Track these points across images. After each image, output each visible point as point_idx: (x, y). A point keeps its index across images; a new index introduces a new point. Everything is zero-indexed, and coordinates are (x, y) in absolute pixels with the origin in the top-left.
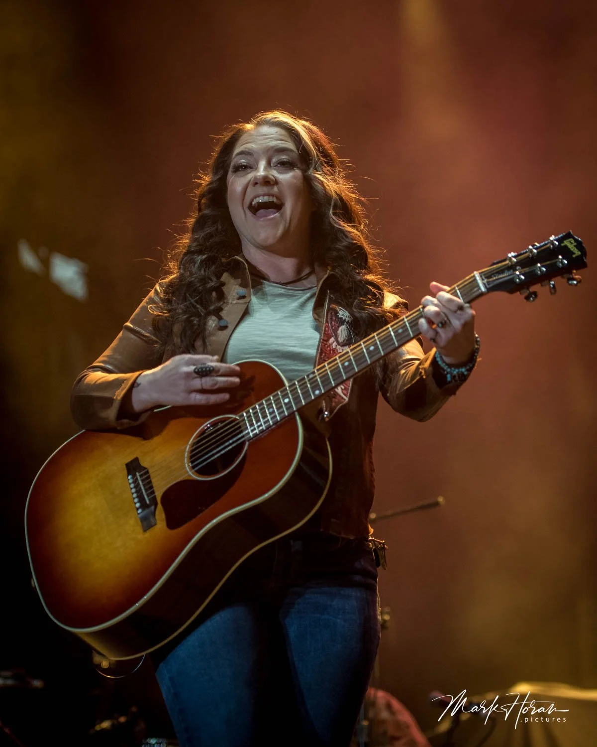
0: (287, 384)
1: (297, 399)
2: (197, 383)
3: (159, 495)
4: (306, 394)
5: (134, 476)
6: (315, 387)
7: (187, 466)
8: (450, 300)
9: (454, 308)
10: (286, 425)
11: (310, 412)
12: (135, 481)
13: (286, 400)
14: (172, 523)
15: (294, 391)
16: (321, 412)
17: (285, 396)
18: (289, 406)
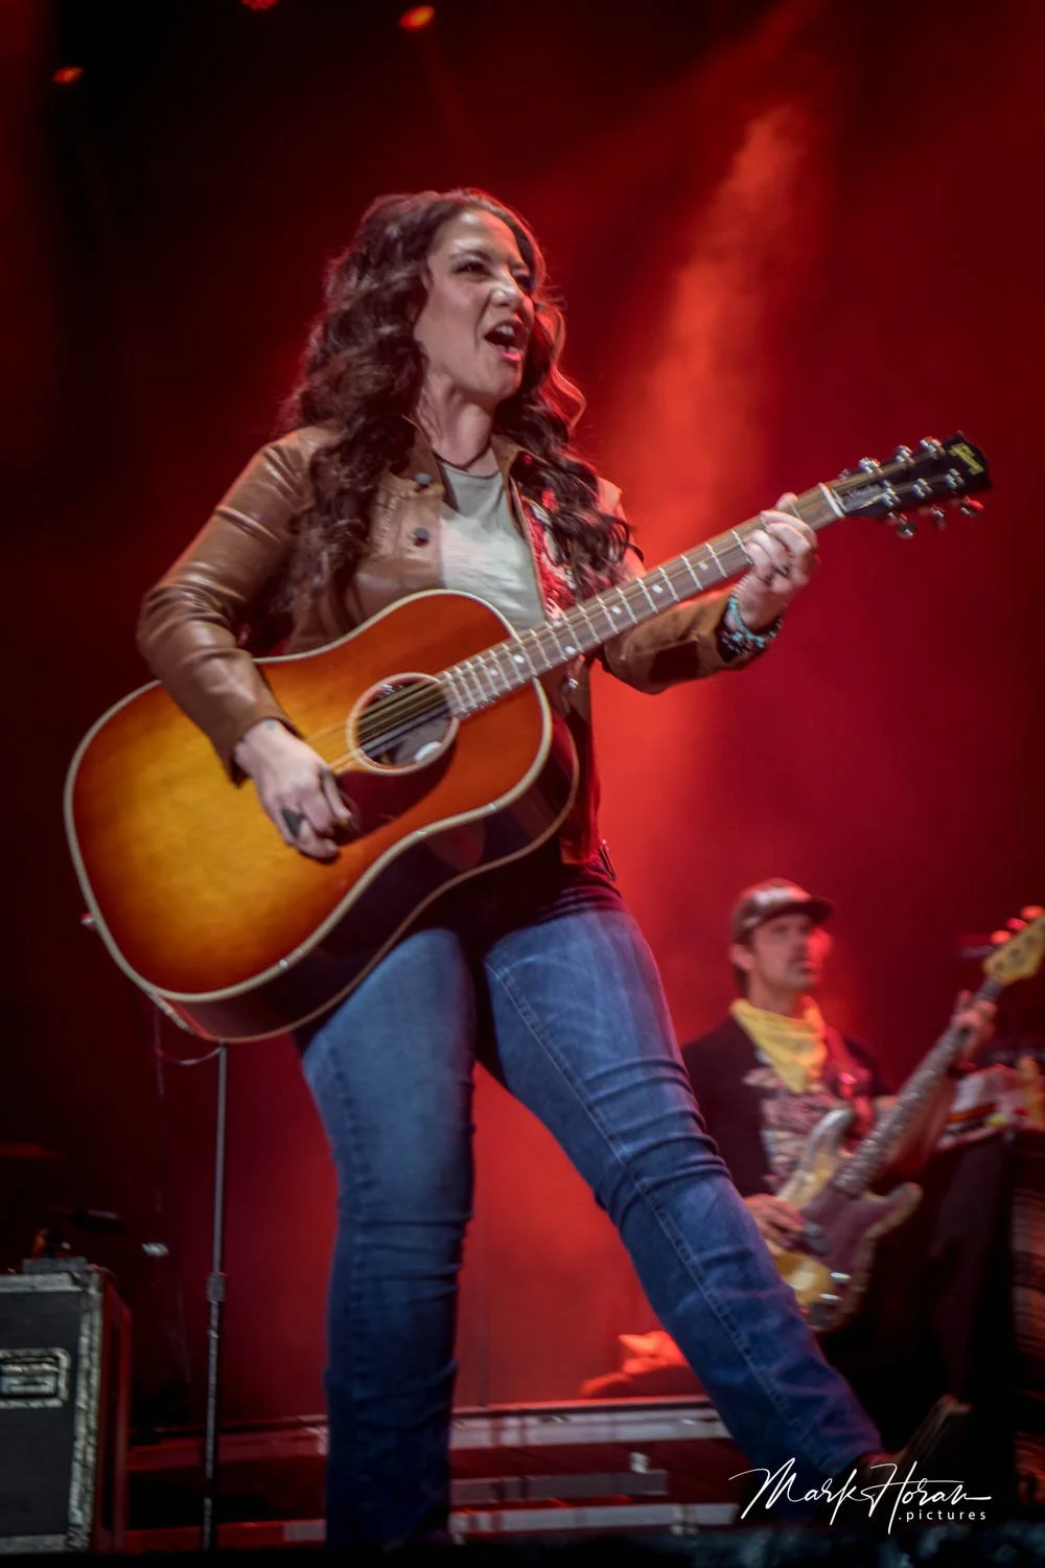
1: (538, 661)
4: (552, 653)
6: (567, 642)
10: (520, 696)
11: (554, 679)
13: (519, 659)
15: (530, 646)
17: (516, 652)
18: (524, 668)
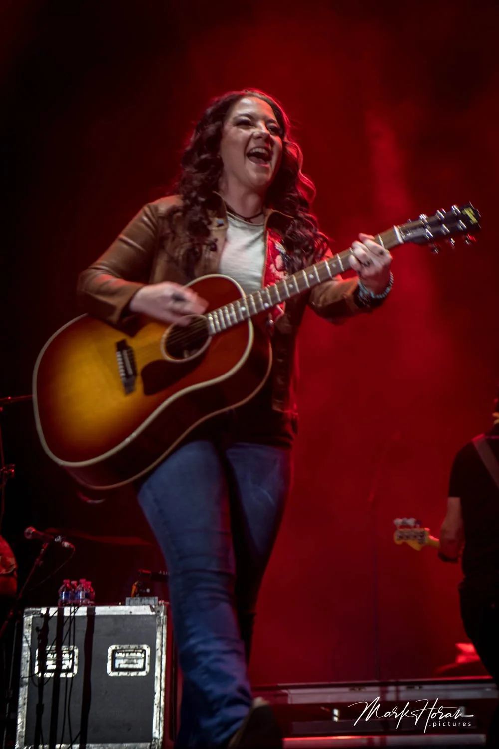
0: (244, 295)
1: (251, 309)
2: (171, 304)
3: (140, 367)
4: (258, 305)
5: (122, 353)
6: (266, 301)
7: (163, 349)
8: (375, 247)
9: (377, 252)
10: (241, 326)
11: (260, 318)
12: (123, 357)
13: (243, 308)
14: (147, 391)
15: (249, 302)
16: (268, 319)
17: (242, 305)
18: (244, 313)
